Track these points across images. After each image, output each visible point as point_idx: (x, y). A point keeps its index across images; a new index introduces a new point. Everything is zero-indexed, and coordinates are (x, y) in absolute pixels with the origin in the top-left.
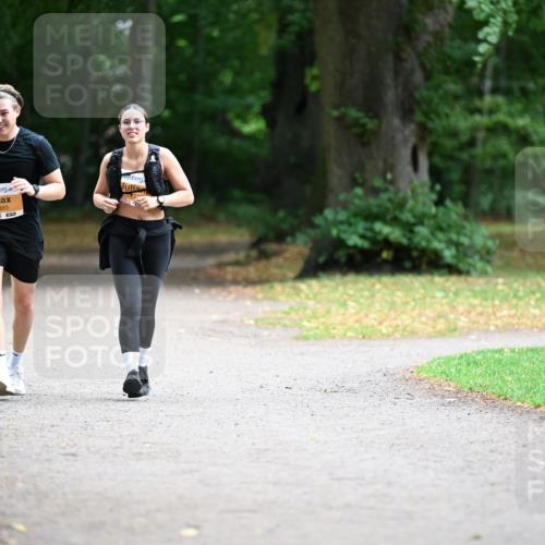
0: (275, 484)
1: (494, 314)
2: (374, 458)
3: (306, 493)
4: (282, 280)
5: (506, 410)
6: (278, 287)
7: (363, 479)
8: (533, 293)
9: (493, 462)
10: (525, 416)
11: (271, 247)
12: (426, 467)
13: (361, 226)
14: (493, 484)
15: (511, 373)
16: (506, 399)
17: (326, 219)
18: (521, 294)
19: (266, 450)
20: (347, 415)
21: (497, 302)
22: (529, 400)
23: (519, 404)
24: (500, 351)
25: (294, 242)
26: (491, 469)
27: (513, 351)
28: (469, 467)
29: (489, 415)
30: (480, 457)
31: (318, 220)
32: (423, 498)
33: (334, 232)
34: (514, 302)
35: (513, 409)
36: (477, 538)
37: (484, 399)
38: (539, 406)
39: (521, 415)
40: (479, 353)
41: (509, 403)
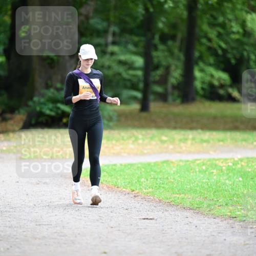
0: (10, 227)
1: (113, 147)
2: (56, 215)
3: (24, 231)
4: (14, 131)
5: (118, 192)
6: (11, 135)
7: (51, 225)
8: (131, 137)
9: (112, 217)
10: (127, 196)
11: (8, 116)
12: (81, 220)
13: (51, 106)
14: (112, 227)
15: (121, 175)
16: (118, 187)
17: (34, 102)
18: (125, 138)
19: (6, 211)
20: (44, 195)
21: (114, 142)
22: (128, 188)
23: (124, 190)
24: (115, 165)
25: (19, 113)
26: (111, 220)
27: (121, 165)
28: (101, 219)
29: (110, 195)
30: (106, 214)
31: (30, 103)
32: (79, 234)
33: (38, 109)
34: (122, 141)
35: (121, 192)
36: (105, 253)
37: (108, 187)
38: (133, 191)
39: (125, 195)
40: (106, 166)
41: (120, 189)
